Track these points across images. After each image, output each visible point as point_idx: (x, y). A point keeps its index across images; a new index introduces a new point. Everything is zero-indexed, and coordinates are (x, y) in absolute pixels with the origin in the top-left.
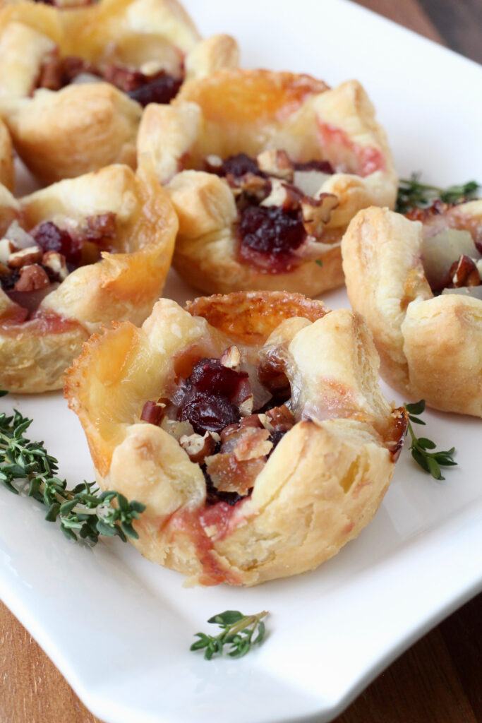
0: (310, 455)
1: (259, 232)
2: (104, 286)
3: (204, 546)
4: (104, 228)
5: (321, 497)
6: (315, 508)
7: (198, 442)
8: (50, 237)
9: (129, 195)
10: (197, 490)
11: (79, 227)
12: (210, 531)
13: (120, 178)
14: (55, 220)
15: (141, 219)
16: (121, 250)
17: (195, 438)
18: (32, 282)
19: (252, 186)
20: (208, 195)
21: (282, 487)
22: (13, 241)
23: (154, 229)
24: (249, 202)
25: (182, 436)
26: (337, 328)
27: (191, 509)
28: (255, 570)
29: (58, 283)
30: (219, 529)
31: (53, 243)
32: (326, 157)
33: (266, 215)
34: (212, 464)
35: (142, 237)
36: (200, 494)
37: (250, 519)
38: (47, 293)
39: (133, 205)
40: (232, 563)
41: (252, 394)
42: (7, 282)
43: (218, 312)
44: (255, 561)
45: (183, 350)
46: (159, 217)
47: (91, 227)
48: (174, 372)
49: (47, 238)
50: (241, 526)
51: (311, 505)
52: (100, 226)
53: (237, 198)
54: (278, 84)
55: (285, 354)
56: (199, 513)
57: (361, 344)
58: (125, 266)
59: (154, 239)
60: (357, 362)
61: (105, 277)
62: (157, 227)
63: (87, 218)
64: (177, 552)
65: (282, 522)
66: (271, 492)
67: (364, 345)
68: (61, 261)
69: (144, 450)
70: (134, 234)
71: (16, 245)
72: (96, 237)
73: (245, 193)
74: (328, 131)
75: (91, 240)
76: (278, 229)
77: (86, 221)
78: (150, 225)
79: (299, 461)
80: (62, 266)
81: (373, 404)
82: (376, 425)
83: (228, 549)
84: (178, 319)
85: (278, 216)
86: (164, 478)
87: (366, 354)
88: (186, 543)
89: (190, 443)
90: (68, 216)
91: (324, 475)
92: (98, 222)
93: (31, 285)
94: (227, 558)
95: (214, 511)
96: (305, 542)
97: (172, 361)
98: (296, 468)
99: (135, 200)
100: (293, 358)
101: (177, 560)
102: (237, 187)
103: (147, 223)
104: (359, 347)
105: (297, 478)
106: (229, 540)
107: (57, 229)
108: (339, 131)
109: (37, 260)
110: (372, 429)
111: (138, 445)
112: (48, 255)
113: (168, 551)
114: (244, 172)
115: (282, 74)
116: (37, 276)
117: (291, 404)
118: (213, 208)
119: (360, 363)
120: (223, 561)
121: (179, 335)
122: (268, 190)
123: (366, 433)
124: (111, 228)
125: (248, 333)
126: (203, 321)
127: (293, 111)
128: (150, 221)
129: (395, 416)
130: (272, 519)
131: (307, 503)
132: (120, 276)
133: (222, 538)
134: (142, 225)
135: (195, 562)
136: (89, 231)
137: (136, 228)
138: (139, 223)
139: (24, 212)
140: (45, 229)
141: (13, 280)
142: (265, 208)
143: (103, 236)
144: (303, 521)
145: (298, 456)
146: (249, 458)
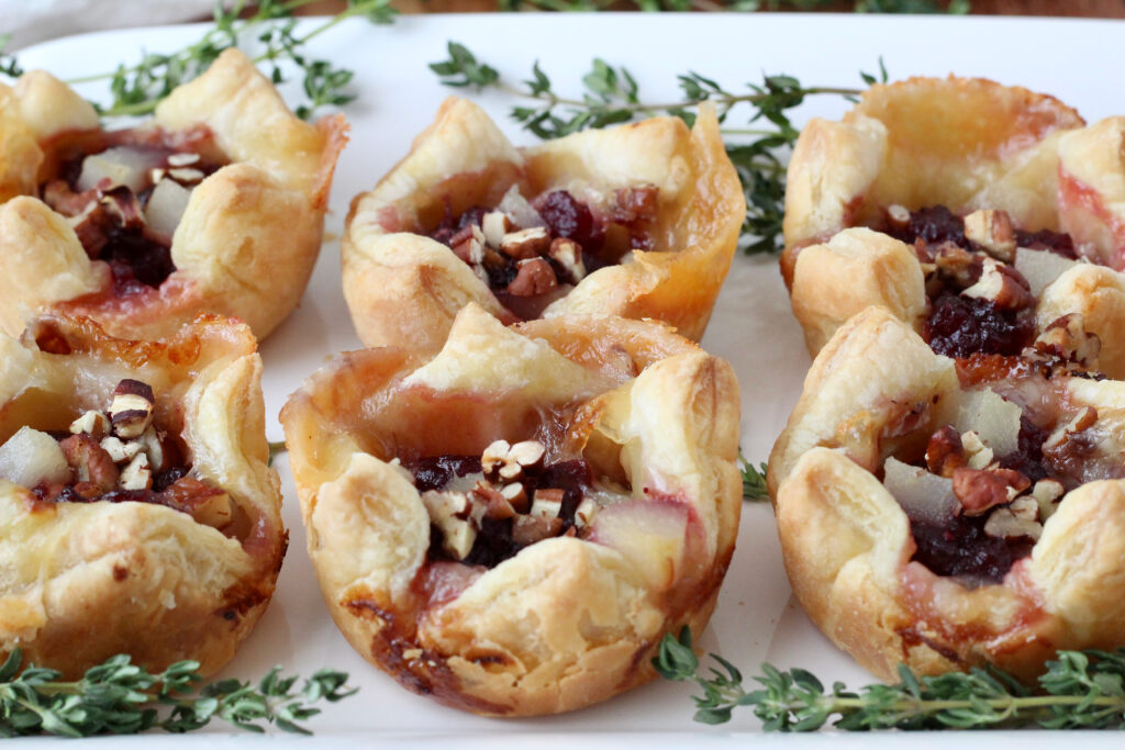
1: (956, 336)
2: (633, 300)
4: (642, 208)
8: (562, 212)
9: (679, 162)
11: (605, 202)
13: (668, 138)
14: (570, 187)
15: (694, 197)
16: (661, 247)
18: (533, 282)
19: (952, 262)
20: (888, 270)
22: (509, 215)
23: (710, 217)
24: (945, 287)
29: (569, 286)
31: (566, 220)
32: (1065, 226)
33: (970, 311)
35: (692, 225)
38: (553, 300)
39: (684, 177)
42: (498, 277)
46: (719, 198)
47: (623, 205)
49: (558, 214)
52: (635, 205)
53: (928, 277)
54: (1006, 103)
58: (665, 273)
59: (709, 232)
61: (635, 286)
62: (715, 212)
63: (617, 191)
68: (576, 252)
70: (681, 219)
71: (513, 220)
72: (627, 219)
73: (940, 270)
74: (1074, 189)
75: (620, 222)
76: (985, 335)
77: (615, 195)
78: (705, 209)
80: (577, 261)
85: (987, 314)
90: (591, 185)
92: (634, 199)
93: (531, 288)
99: (687, 170)
102: (932, 261)
103: (701, 204)
107: (573, 202)
108: (1091, 192)
109: (541, 249)
112: (558, 244)
114: (941, 238)
115: (1014, 90)
116: (539, 275)
118: (892, 290)
122: (976, 271)
124: (651, 208)
127: (1023, 148)
128: (706, 204)
132: (657, 287)
134: (694, 207)
136: (619, 210)
137: (685, 210)
138: (690, 204)
139: (526, 168)
140: (558, 198)
141: (506, 275)
142: (968, 299)
143: (638, 218)
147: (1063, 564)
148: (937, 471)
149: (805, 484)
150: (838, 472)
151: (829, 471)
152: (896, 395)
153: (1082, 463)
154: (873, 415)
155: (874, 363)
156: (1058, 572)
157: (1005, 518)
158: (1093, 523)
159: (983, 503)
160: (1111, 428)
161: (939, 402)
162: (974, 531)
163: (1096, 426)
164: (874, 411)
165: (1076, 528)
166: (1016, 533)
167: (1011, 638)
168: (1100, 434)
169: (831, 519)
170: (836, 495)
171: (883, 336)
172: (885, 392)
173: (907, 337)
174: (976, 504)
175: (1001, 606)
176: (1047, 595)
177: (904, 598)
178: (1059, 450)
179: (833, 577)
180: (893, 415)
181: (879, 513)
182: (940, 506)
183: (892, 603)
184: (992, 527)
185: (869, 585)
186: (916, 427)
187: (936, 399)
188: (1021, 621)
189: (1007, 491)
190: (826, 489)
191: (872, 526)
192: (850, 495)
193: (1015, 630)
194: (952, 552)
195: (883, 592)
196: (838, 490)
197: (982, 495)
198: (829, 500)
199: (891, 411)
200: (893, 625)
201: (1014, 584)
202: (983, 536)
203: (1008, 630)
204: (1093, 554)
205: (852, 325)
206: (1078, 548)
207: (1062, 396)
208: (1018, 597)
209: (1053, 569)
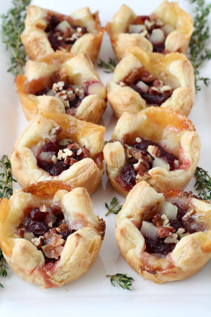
0: (79, 246)
3: (47, 277)
5: (84, 258)
6: (82, 261)
7: (38, 241)
10: (41, 260)
12: (48, 273)
17: (36, 239)
21: (70, 256)
25: (31, 239)
26: (78, 195)
27: (41, 266)
28: (63, 282)
30: (51, 272)
34: (45, 249)
36: (43, 261)
37: (61, 267)
40: (56, 281)
41: (51, 220)
43: (34, 189)
44: (63, 280)
45: (26, 207)
48: (23, 214)
50: (58, 270)
51: (81, 261)
55: (61, 204)
56: (43, 267)
57: (86, 199)
60: (86, 205)
64: (36, 280)
65: (71, 267)
66: (67, 258)
67: (87, 199)
69: (24, 250)
79: (75, 248)
81: (93, 219)
82: (95, 227)
83: (54, 278)
84: (23, 196)
86: (31, 258)
87: (88, 202)
88: (40, 277)
89: (35, 241)
91: (84, 251)
94: (54, 280)
95: (49, 266)
96: (79, 271)
97: (23, 211)
98: (74, 250)
100: (63, 205)
101: (36, 282)
104: (86, 200)
105: (75, 253)
106: (54, 275)
110: (94, 229)
111: (21, 249)
113: (33, 279)
117: (65, 221)
119: (87, 205)
120: (53, 281)
121: (24, 202)
123: (93, 231)
125: (45, 195)
126: (30, 194)
129: (100, 223)
130: (68, 267)
131: (79, 260)
133: (53, 274)
135: (43, 282)
144: (78, 265)
145: (75, 246)
146: (56, 245)
147: (179, 255)
148: (155, 225)
149: (120, 232)
150: (128, 229)
151: (126, 229)
152: (146, 205)
153: (191, 223)
154: (141, 210)
155: (141, 197)
156: (178, 257)
157: (170, 239)
158: (187, 247)
159: (163, 236)
160: (198, 216)
161: (159, 204)
162: (162, 241)
163: (195, 215)
164: (141, 209)
165: (183, 247)
166: (172, 242)
167: (166, 272)
168: (195, 217)
169: (126, 240)
170: (127, 235)
171: (144, 190)
172: (144, 204)
173: (150, 190)
174: (162, 236)
175: (164, 264)
176: (175, 262)
177: (142, 261)
178: (185, 220)
179: (127, 252)
180: (146, 209)
181: (137, 239)
182: (154, 235)
183: (139, 261)
184: (166, 241)
185: (134, 257)
186: (153, 210)
187: (158, 203)
188: (169, 268)
189: (169, 233)
190: (125, 233)
191: (136, 242)
192: (131, 235)
193: (167, 270)
194: (156, 247)
195: (137, 258)
196: (128, 233)
197: (163, 234)
198: (125, 235)
199: (145, 209)
200: (139, 266)
201: (168, 259)
202: (163, 243)
203: (166, 269)
204: (186, 254)
205: (138, 185)
206: (183, 252)
207: (190, 202)
208: (169, 262)
209: (177, 256)
